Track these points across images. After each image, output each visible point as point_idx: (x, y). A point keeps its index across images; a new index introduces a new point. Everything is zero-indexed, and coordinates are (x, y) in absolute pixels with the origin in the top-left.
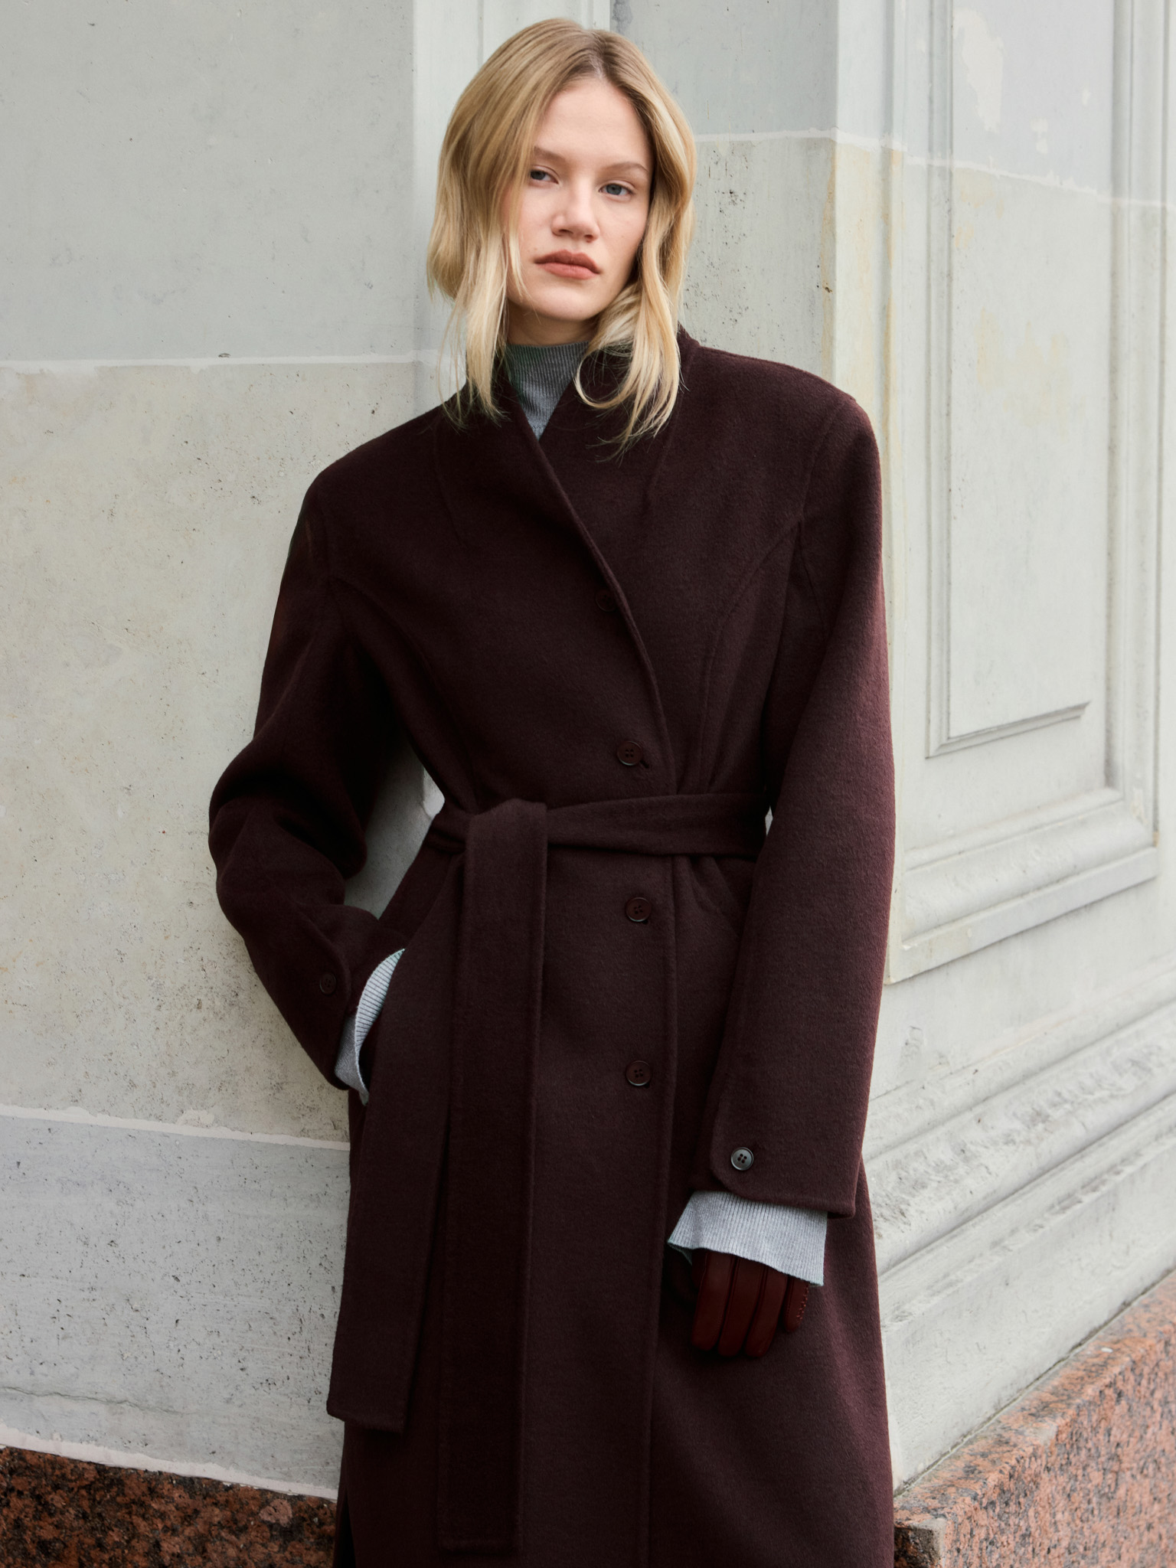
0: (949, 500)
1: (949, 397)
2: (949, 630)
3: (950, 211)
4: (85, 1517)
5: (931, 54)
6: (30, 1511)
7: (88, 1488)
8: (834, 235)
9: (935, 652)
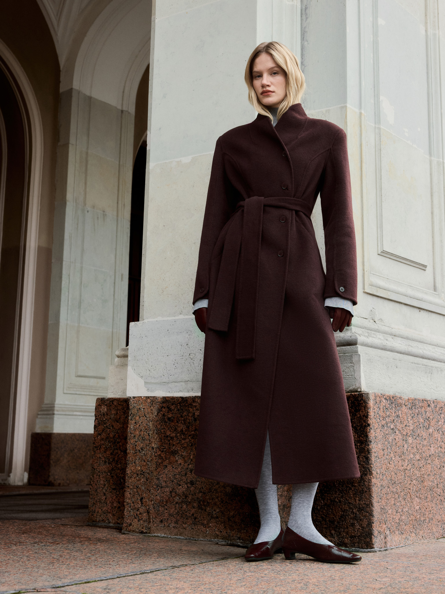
0: (381, 198)
1: (381, 175)
2: (382, 226)
3: (380, 136)
4: (178, 410)
5: (375, 104)
6: (167, 411)
7: (179, 403)
8: (347, 125)
9: (379, 231)
